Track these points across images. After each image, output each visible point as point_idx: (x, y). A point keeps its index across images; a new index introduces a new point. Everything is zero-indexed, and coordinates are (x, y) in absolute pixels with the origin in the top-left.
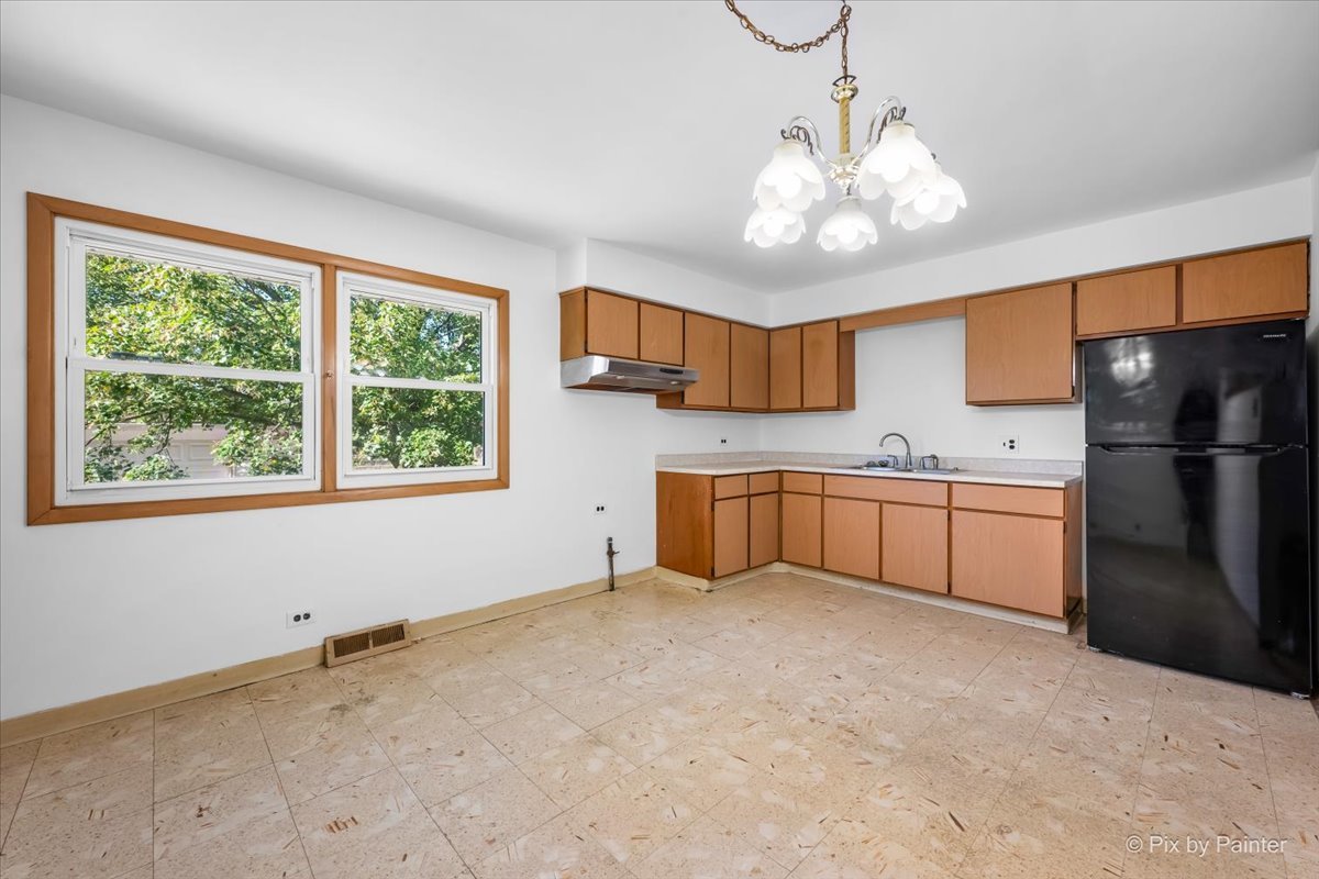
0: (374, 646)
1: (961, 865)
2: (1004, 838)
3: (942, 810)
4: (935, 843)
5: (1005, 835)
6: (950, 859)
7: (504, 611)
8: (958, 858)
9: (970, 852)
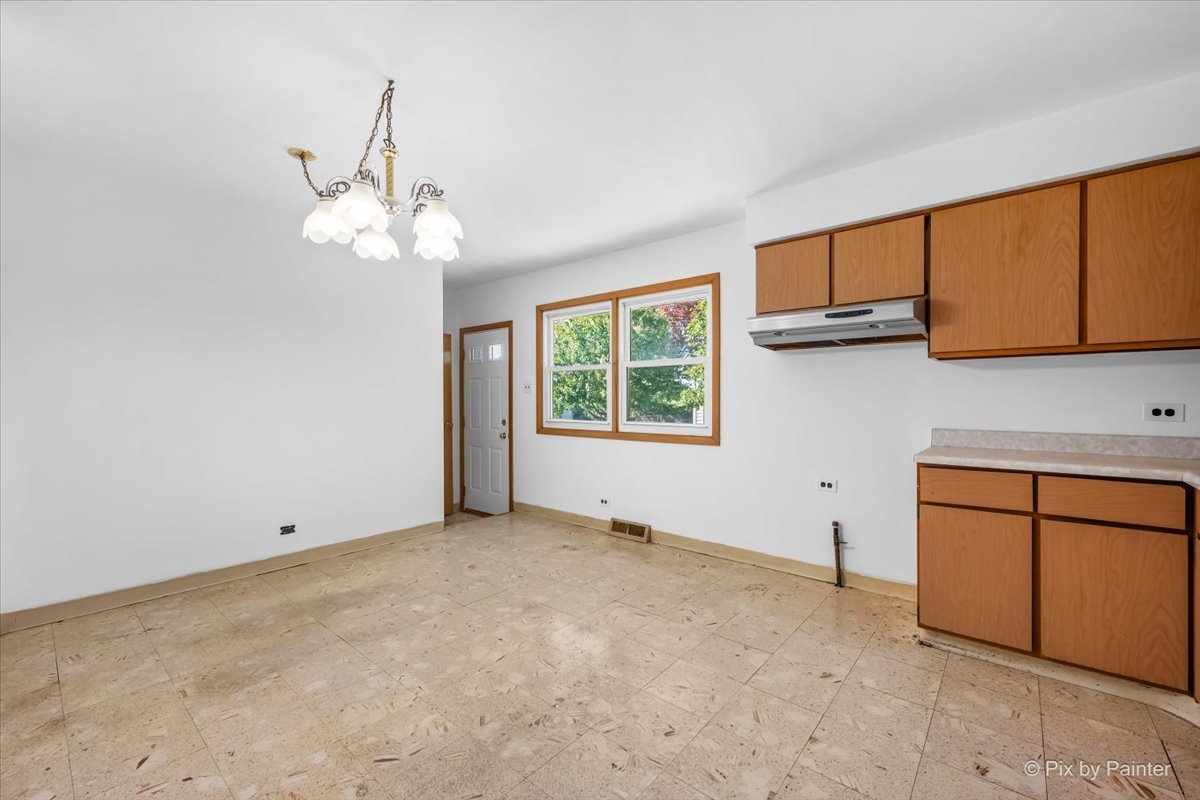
0: (629, 533)
1: (345, 747)
2: (354, 787)
3: (405, 754)
4: (371, 740)
5: (356, 789)
6: (353, 743)
7: (716, 552)
8: (352, 748)
9: (352, 757)
